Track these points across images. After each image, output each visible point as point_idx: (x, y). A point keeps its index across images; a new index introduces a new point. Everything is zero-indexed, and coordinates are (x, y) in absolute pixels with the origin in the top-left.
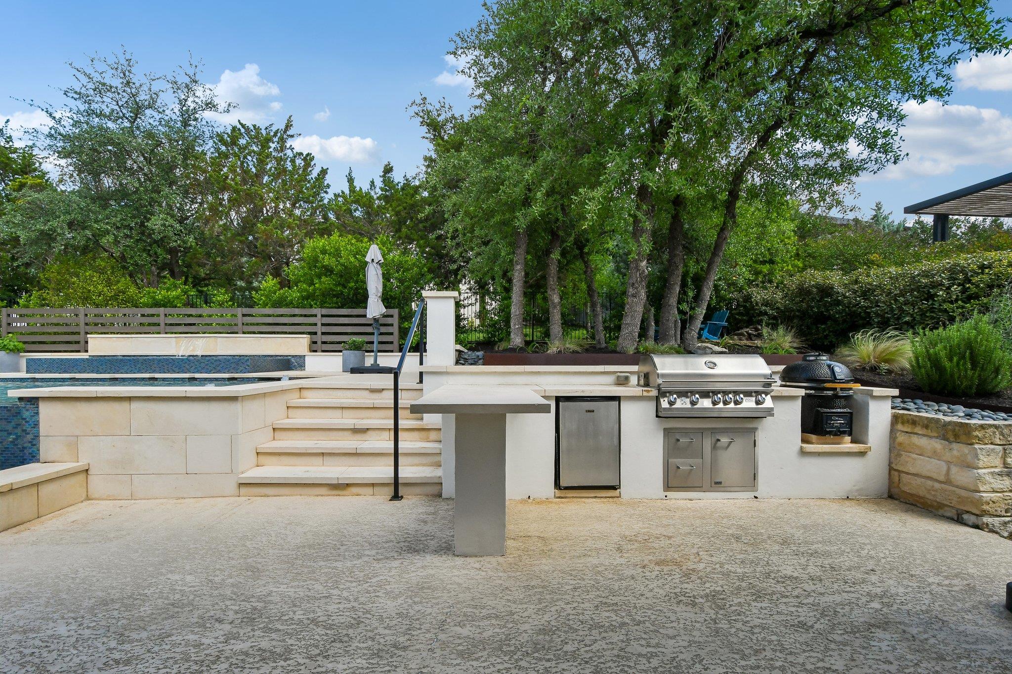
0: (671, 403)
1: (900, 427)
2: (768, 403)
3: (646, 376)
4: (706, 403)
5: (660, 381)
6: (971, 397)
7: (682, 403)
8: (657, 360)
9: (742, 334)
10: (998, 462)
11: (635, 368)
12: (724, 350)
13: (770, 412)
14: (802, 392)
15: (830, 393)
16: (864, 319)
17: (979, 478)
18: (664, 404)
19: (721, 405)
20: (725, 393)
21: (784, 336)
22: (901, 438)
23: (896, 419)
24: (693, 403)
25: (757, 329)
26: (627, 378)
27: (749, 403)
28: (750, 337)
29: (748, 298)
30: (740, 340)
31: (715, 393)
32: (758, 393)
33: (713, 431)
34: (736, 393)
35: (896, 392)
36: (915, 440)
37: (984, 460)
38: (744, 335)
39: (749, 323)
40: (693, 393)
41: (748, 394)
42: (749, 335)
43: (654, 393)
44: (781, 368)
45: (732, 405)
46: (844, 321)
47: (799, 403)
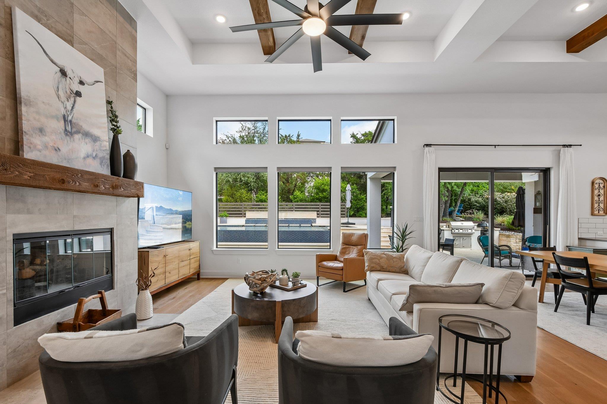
0: (454, 231)
1: (500, 236)
2: (474, 231)
3: (449, 226)
4: (461, 231)
5: (452, 227)
6: (517, 230)
7: (457, 231)
8: (451, 222)
9: (468, 213)
10: (515, 241)
11: (445, 224)
12: (463, 219)
13: (474, 233)
14: (481, 229)
15: (486, 229)
16: (505, 209)
17: (511, 244)
18: (453, 231)
19: (464, 231)
20: (465, 229)
21: (481, 214)
22: (500, 238)
23: (500, 234)
24: (459, 231)
25: (473, 211)
26: (443, 226)
27: (470, 231)
28: (470, 214)
29: (470, 200)
30: (467, 215)
31: (463, 229)
32: (472, 229)
33: (462, 236)
34: (467, 229)
35: (500, 229)
36: (503, 238)
37: (512, 241)
38: (469, 213)
39: (470, 208)
40: (459, 229)
41: (470, 229)
42: (470, 213)
43: (451, 229)
44: (477, 224)
45: (466, 231)
46: (500, 209)
47: (480, 231)
